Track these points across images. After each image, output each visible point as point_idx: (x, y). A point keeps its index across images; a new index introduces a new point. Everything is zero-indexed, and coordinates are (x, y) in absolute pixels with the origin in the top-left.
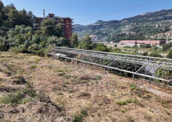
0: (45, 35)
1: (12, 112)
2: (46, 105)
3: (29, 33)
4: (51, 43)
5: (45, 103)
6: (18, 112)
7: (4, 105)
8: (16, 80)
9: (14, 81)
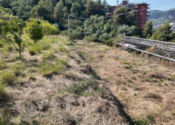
0: (116, 24)
1: (73, 104)
2: (107, 104)
3: (102, 22)
4: (121, 32)
5: (106, 101)
6: (79, 105)
7: (68, 94)
8: (84, 69)
9: (81, 70)
